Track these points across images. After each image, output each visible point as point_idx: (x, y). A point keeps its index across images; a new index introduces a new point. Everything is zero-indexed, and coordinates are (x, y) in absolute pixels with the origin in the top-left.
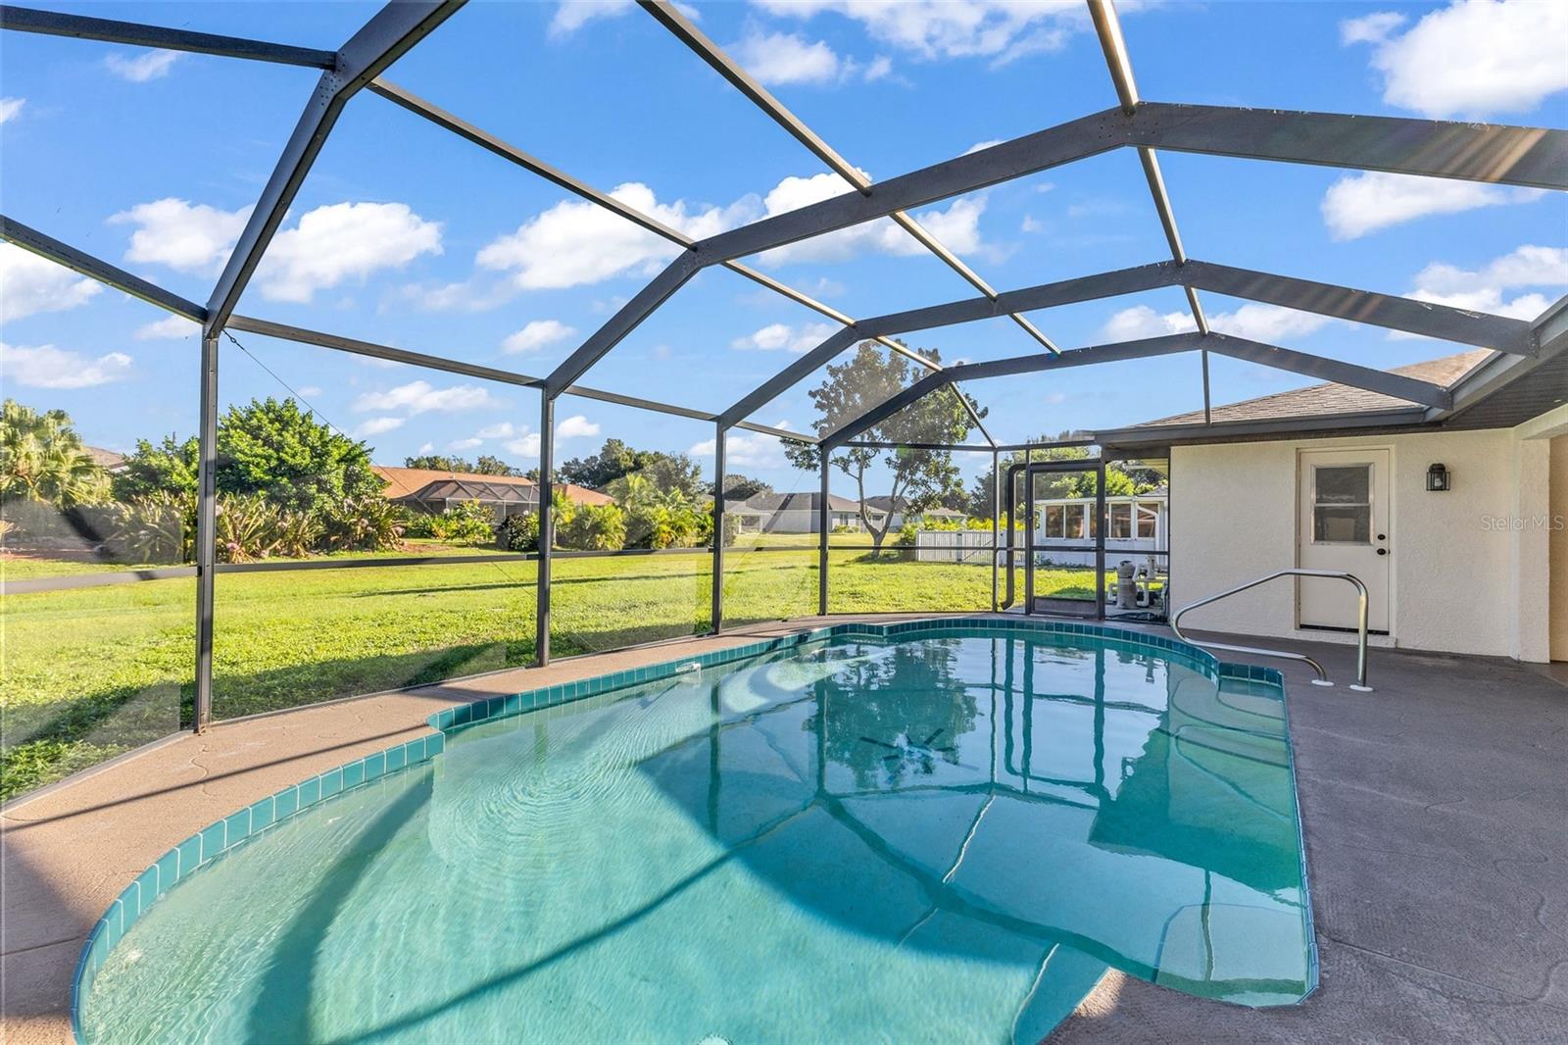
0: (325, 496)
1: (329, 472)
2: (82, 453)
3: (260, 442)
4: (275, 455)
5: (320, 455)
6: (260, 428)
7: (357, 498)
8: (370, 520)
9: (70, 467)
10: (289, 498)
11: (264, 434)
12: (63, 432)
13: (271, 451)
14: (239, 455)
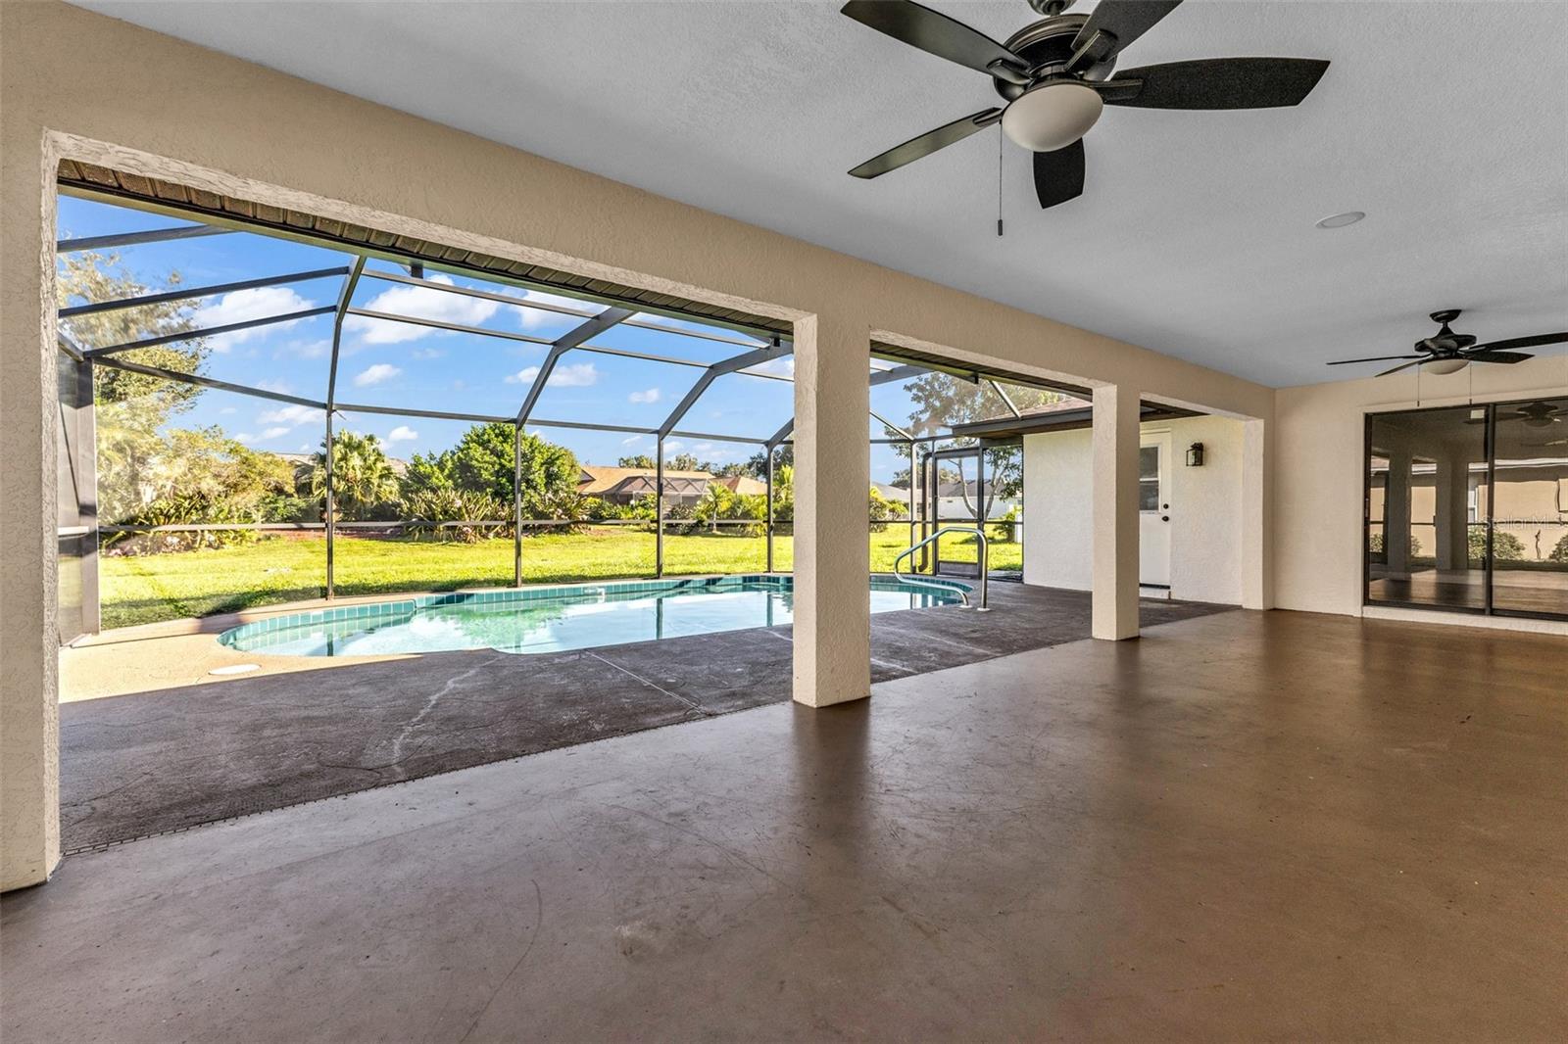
0: (530, 491)
1: (534, 473)
2: (386, 465)
3: (488, 452)
4: (498, 461)
5: (527, 459)
6: (489, 441)
7: (556, 492)
8: (563, 510)
9: (378, 473)
10: (507, 494)
11: (491, 446)
12: (374, 450)
13: (495, 458)
14: (474, 463)
